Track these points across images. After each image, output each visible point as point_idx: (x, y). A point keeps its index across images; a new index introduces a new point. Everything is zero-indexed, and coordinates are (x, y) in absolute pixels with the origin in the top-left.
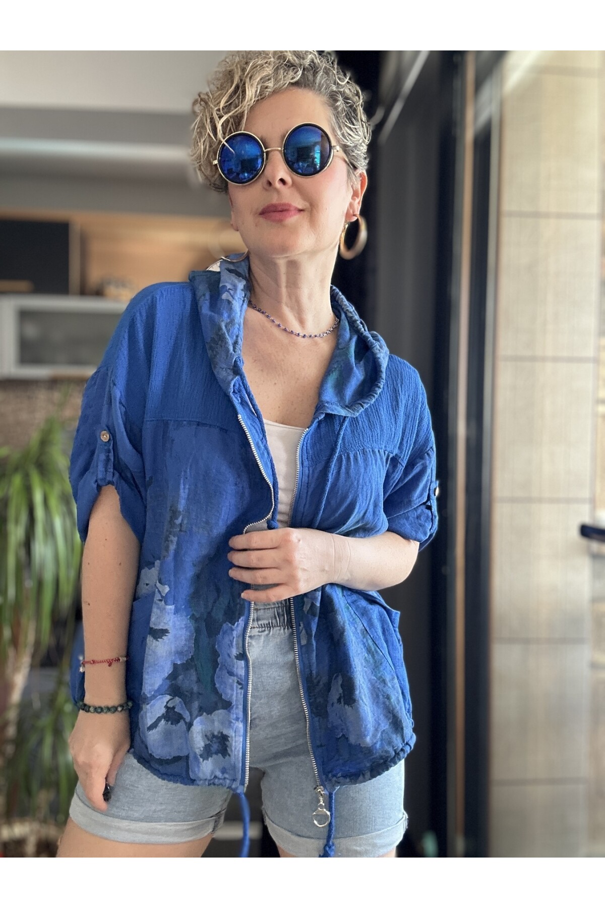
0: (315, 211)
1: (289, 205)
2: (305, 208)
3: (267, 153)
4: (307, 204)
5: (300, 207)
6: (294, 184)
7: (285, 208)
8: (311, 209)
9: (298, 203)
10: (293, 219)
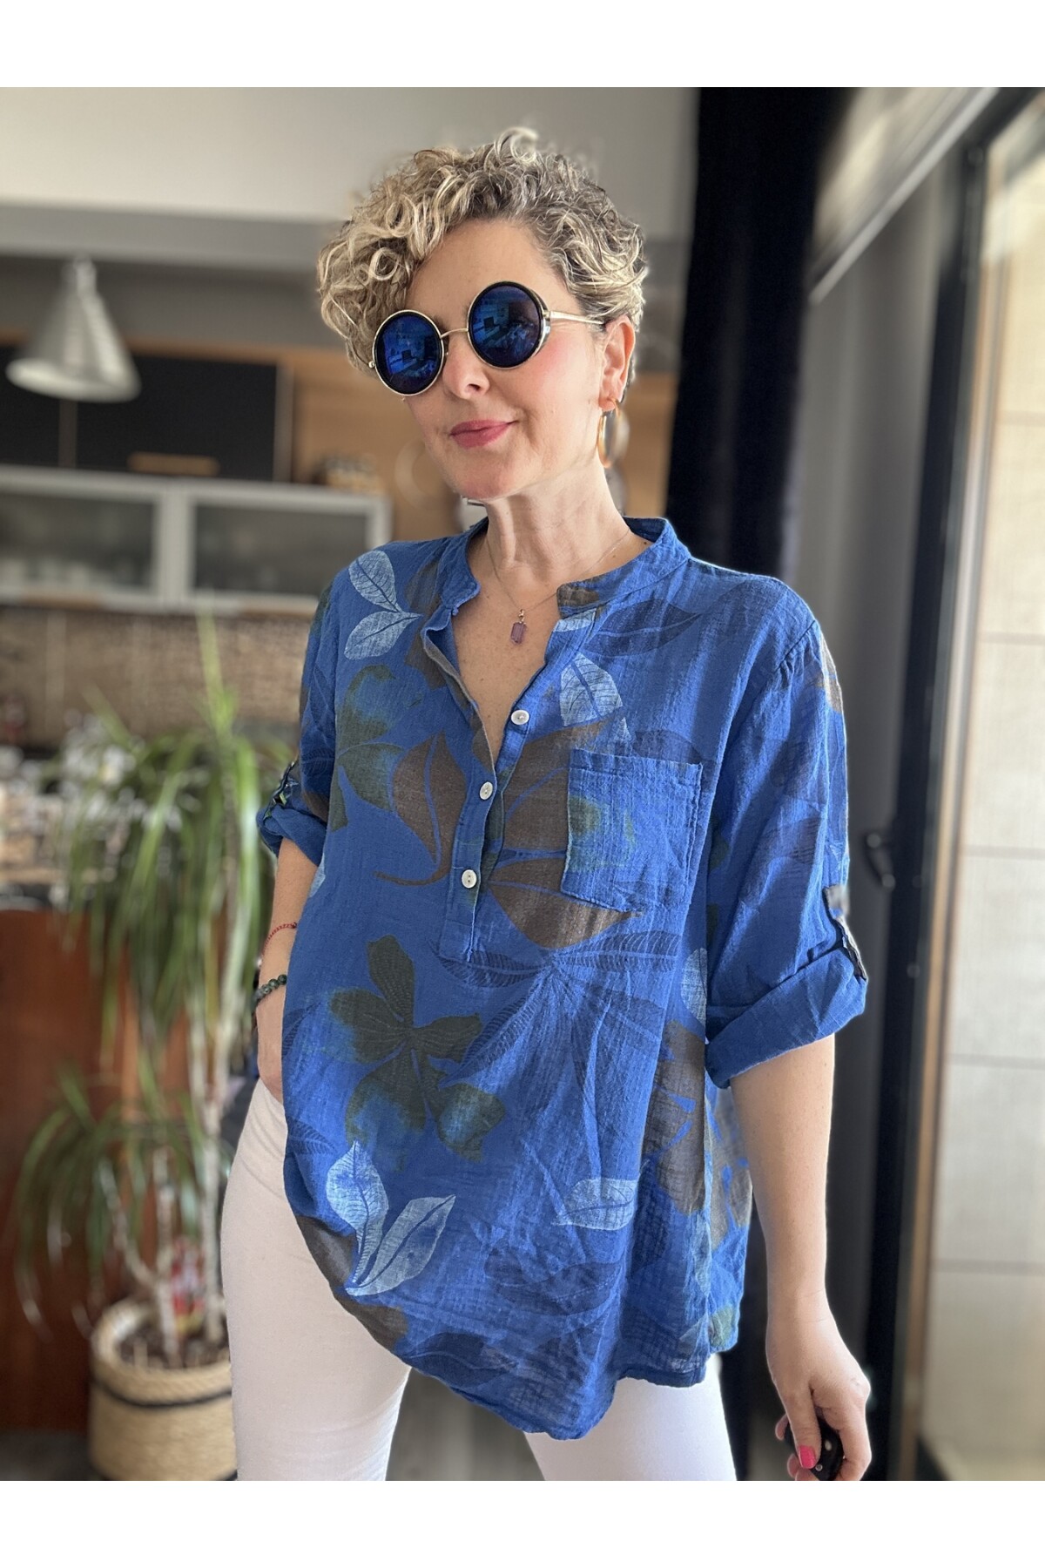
0: (533, 420)
1: (492, 422)
2: (516, 419)
3: (447, 339)
4: (519, 411)
5: (509, 419)
6: (492, 383)
7: (484, 426)
8: (526, 421)
9: (507, 415)
10: (498, 443)
